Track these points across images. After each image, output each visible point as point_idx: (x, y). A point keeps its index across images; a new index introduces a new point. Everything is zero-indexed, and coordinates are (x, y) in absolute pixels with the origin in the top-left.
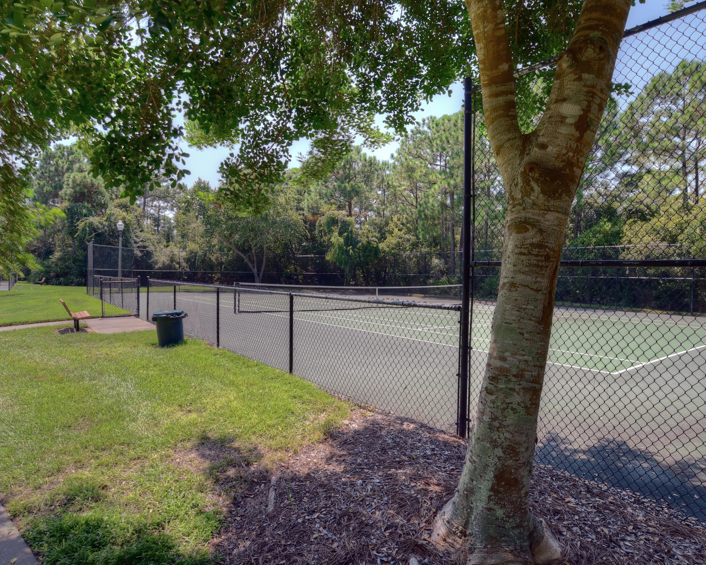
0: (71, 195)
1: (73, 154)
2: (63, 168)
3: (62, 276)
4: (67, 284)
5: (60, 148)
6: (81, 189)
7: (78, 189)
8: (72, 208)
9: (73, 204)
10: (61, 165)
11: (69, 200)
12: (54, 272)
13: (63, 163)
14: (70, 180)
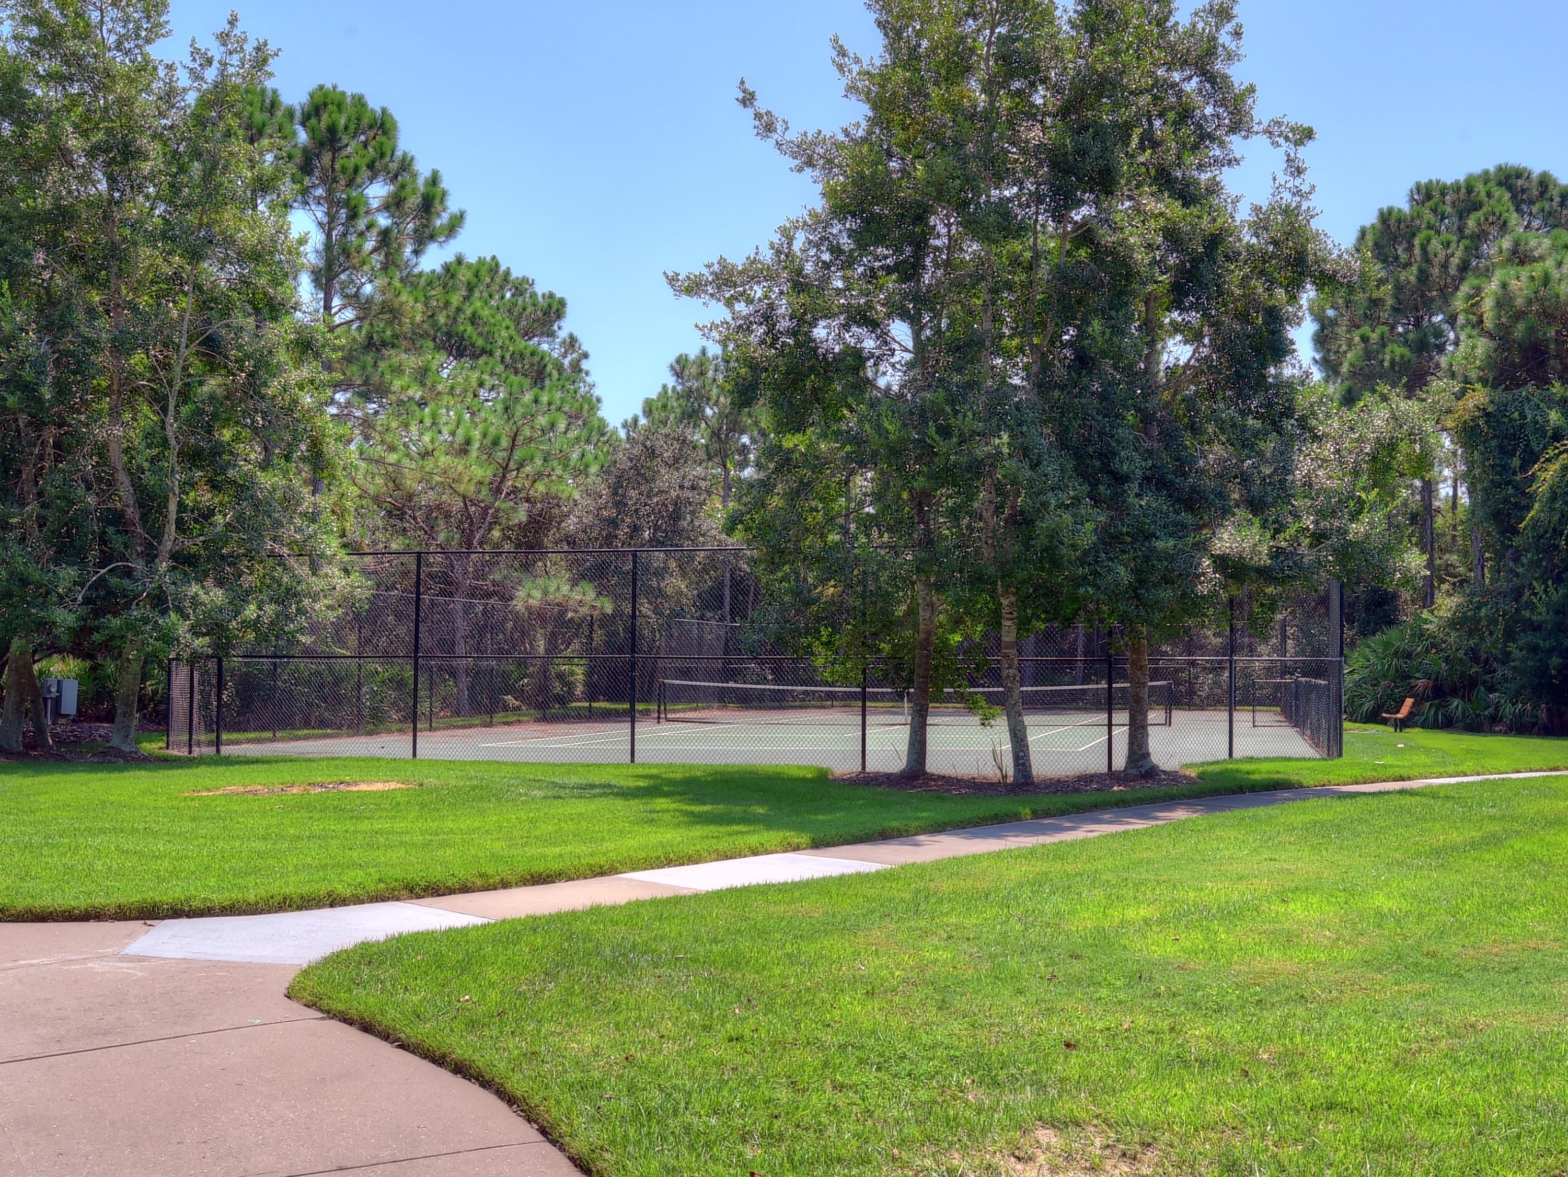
0: (1490, 362)
1: (1477, 206)
2: (1445, 266)
3: (1454, 692)
4: (1474, 727)
5: (1429, 197)
6: (1531, 329)
7: (1519, 330)
8: (1502, 409)
9: (1500, 395)
10: (1442, 255)
11: (1484, 381)
12: (1428, 676)
13: (1447, 245)
14: (1488, 304)
